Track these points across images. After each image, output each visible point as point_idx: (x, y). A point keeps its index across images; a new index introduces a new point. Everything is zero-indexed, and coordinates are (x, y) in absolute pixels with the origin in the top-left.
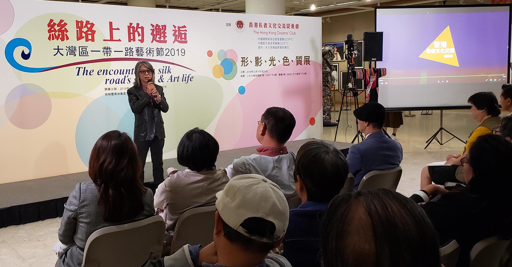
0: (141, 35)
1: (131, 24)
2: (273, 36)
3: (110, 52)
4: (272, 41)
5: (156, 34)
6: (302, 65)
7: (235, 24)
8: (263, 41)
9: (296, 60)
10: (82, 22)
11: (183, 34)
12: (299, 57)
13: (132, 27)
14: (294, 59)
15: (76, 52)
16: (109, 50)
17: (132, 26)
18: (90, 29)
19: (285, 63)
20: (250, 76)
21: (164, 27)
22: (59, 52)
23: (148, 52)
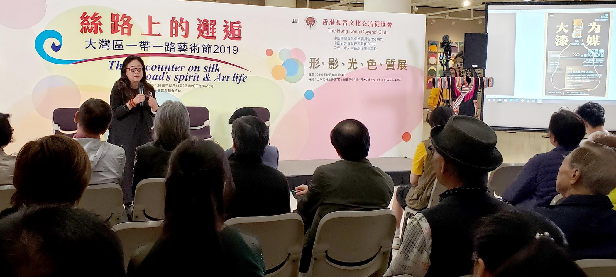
0: (185, 29)
1: (174, 18)
2: (355, 35)
3: (148, 47)
4: (354, 41)
5: (204, 29)
6: (394, 70)
7: (305, 20)
8: (340, 41)
9: (386, 63)
10: (118, 16)
11: (237, 30)
12: (391, 61)
13: (174, 22)
14: (384, 63)
15: (109, 46)
16: (146, 45)
17: (175, 20)
18: (126, 23)
19: (370, 67)
20: (321, 79)
21: (213, 22)
22: (92, 45)
23: (193, 48)
